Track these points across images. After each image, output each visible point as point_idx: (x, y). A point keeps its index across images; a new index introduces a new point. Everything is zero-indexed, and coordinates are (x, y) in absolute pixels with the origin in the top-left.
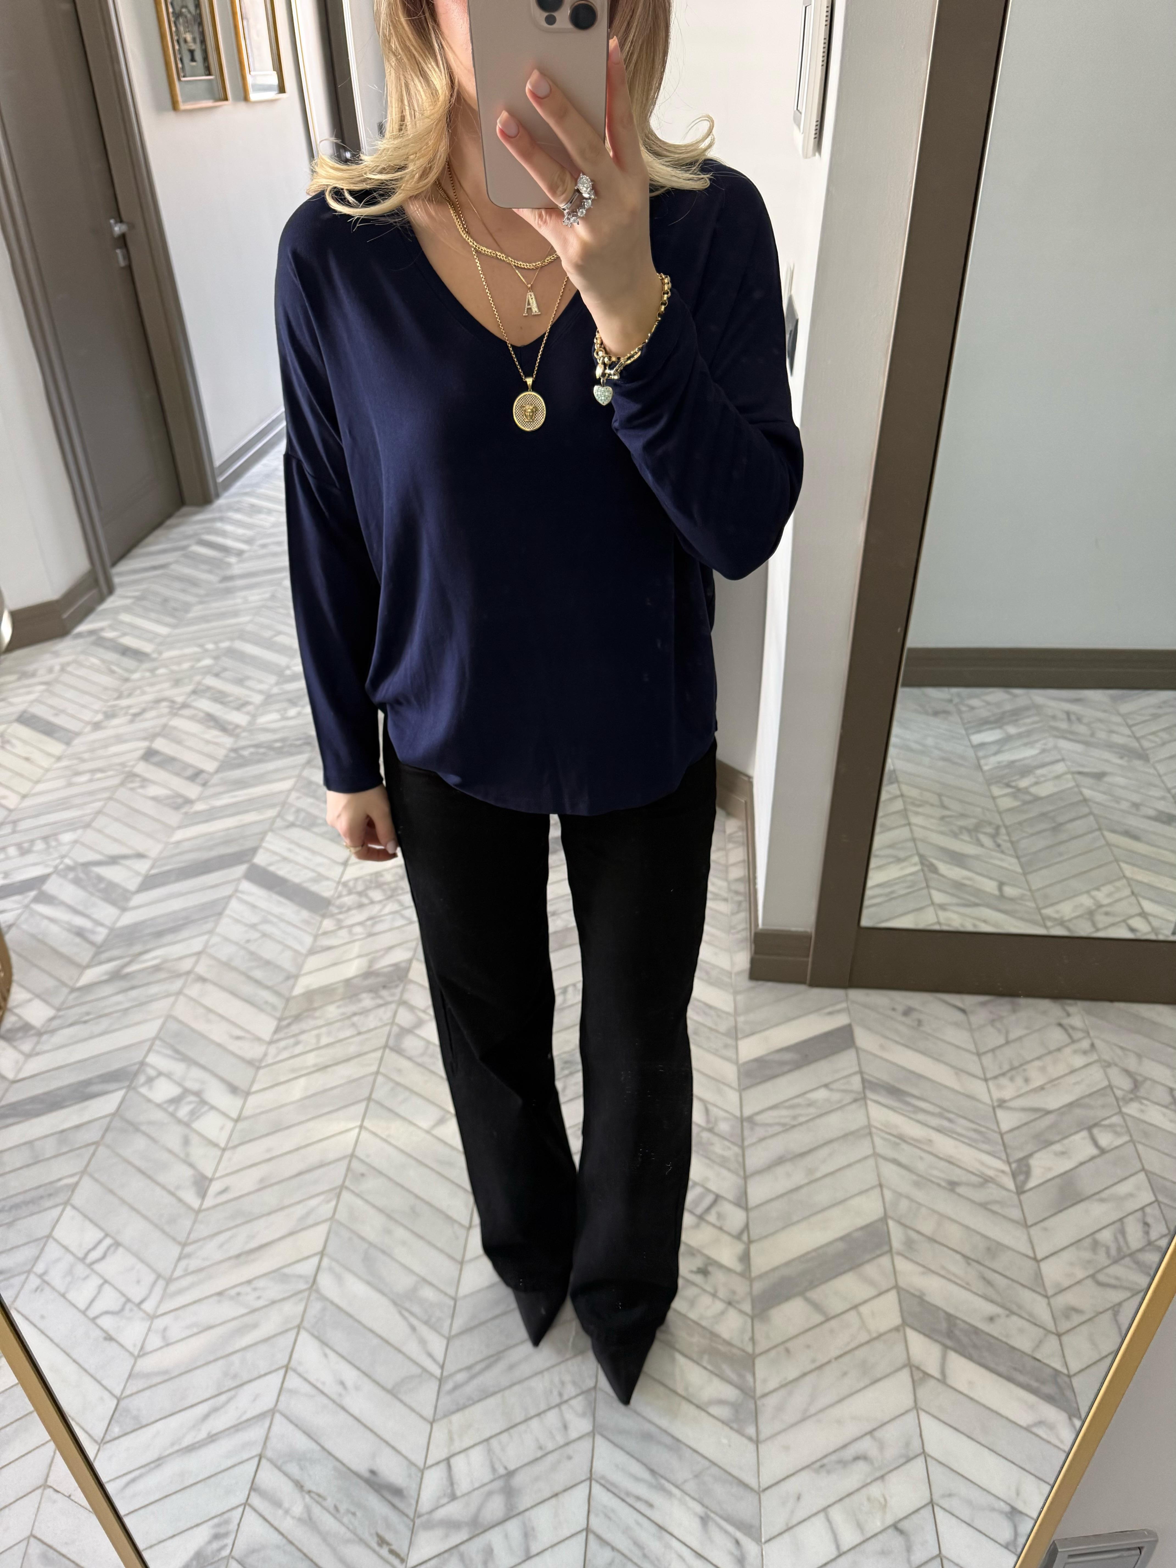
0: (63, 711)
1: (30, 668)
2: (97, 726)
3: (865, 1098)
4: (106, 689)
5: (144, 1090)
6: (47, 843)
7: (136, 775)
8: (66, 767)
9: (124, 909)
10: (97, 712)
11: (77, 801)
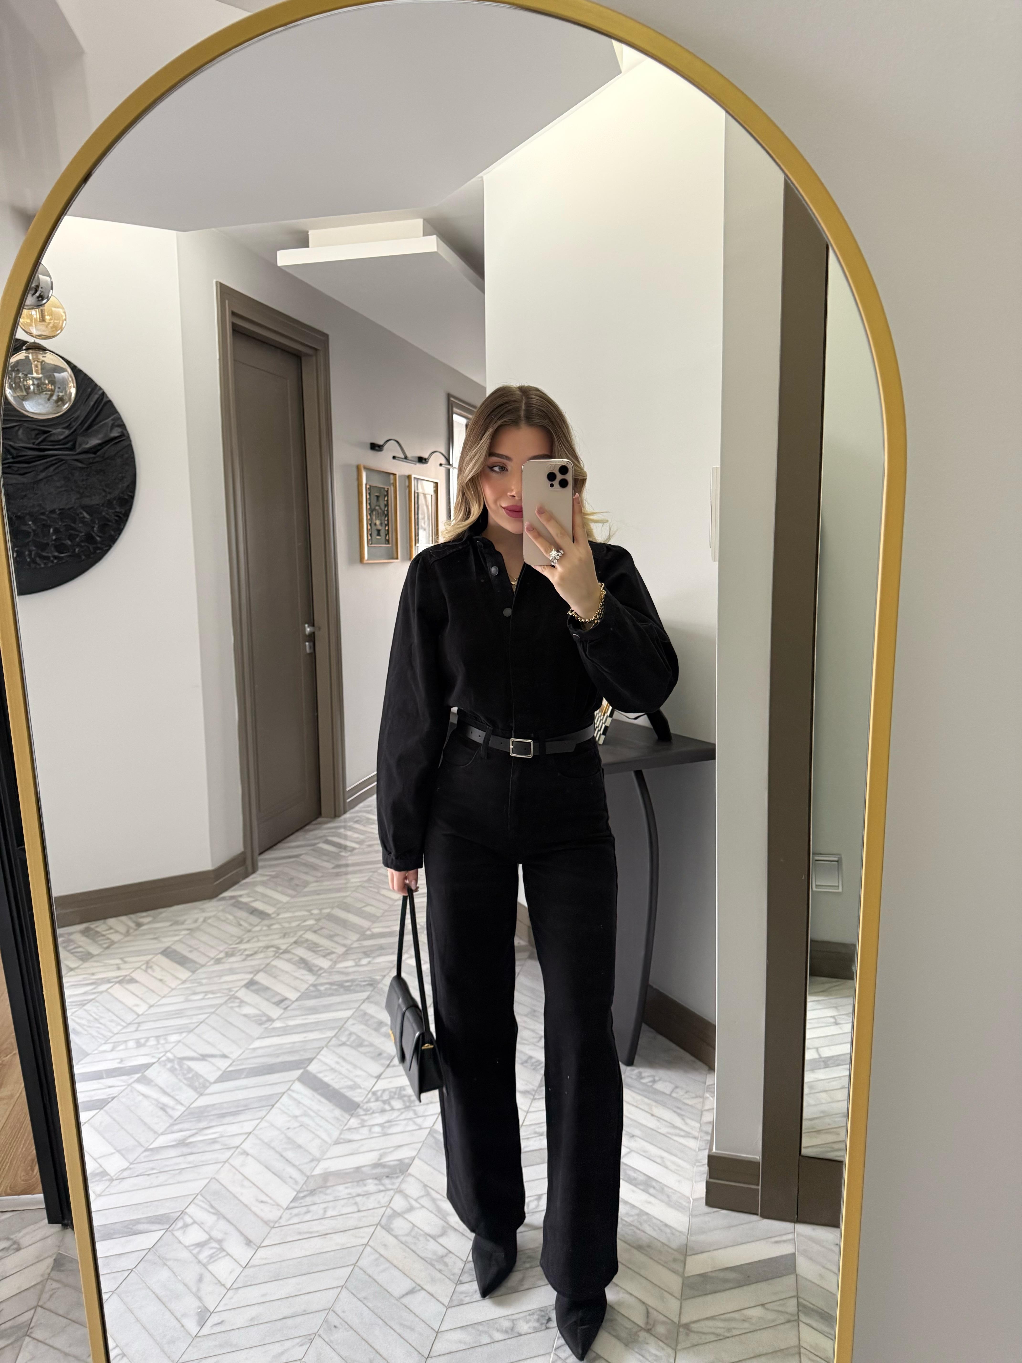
0: (196, 949)
1: (181, 919)
2: (218, 961)
3: (798, 1320)
4: (232, 936)
5: (178, 1234)
6: (158, 1043)
7: (237, 998)
8: (187, 988)
9: (201, 1095)
10: (221, 952)
11: (189, 1013)
